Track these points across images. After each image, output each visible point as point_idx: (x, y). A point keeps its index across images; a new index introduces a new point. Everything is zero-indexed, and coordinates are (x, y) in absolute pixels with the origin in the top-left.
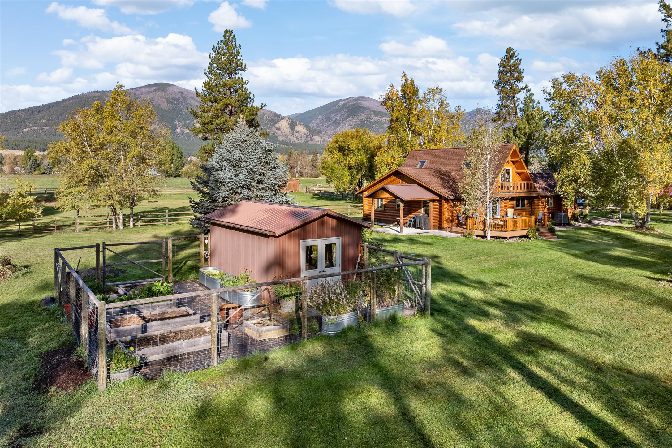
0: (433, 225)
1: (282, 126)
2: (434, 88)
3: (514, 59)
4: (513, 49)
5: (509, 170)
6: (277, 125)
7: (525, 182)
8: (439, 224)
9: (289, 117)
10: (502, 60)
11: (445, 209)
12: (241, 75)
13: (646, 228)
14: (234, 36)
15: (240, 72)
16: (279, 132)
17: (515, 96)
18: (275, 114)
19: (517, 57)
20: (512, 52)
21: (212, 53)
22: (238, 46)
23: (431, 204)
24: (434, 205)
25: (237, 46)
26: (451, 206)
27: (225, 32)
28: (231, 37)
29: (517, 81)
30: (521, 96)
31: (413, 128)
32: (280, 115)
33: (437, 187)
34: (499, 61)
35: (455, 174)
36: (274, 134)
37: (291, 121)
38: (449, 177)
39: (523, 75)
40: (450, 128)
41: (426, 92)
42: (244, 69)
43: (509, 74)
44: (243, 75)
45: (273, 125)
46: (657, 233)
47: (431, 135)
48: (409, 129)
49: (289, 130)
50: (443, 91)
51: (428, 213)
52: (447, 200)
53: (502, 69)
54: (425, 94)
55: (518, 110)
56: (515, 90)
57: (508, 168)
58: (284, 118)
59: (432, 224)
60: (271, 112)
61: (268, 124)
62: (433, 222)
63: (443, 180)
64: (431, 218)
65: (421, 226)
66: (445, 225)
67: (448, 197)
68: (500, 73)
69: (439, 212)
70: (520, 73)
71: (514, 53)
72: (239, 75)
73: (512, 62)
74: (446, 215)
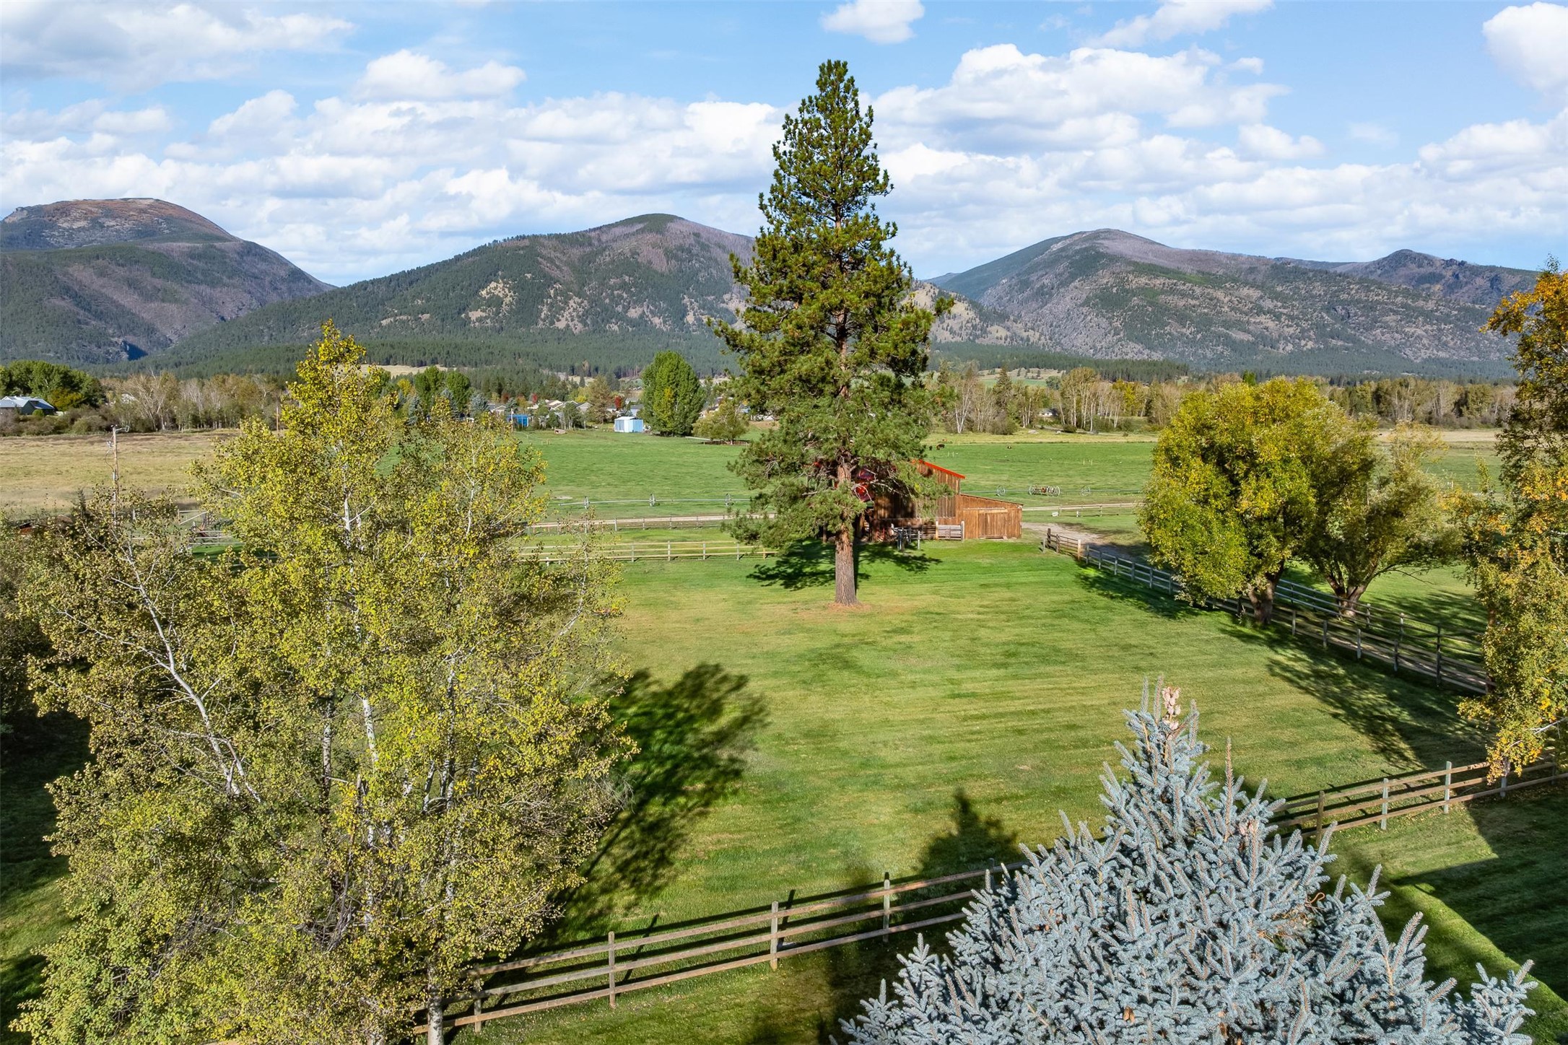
9: (933, 283)
12: (873, 206)
14: (852, 81)
15: (871, 199)
21: (783, 139)
22: (863, 111)
25: (862, 115)
27: (822, 69)
28: (842, 85)
37: (937, 291)
42: (882, 189)
58: (921, 285)
72: (867, 209)
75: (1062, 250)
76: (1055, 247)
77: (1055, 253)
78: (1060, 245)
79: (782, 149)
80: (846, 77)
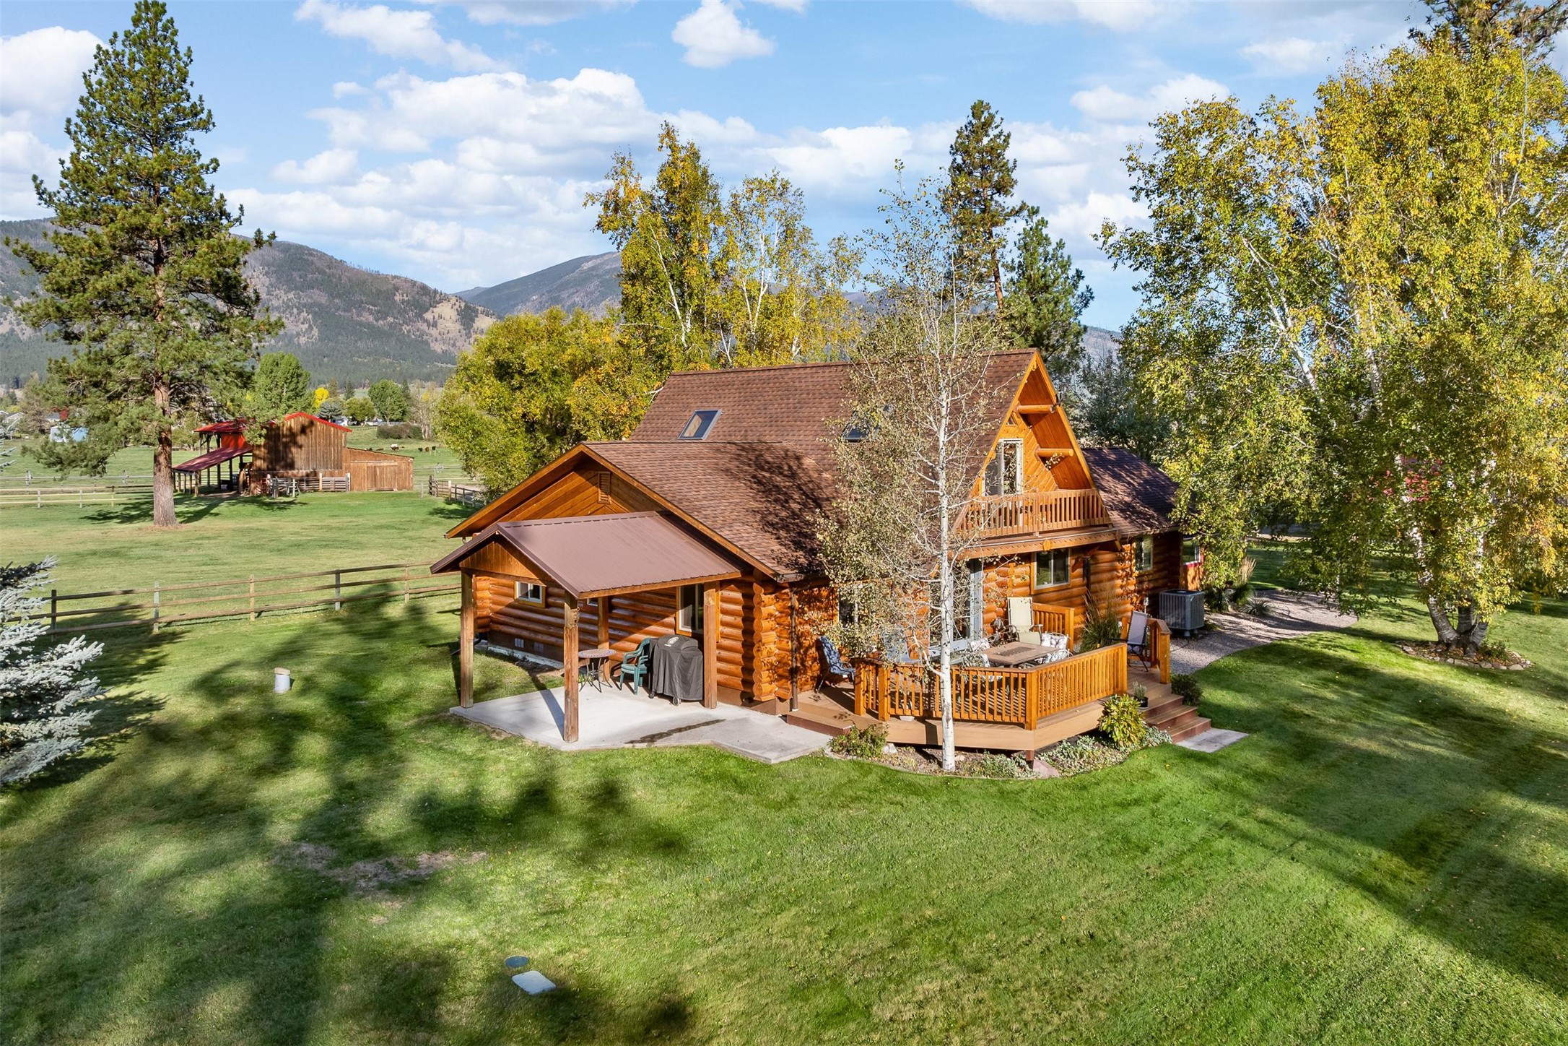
0: (719, 684)
1: (440, 317)
2: (765, 179)
3: (992, 133)
4: (988, 107)
5: (1013, 447)
6: (428, 316)
7: (1072, 493)
8: (744, 682)
9: (459, 297)
10: (960, 133)
11: (765, 624)
12: (192, 141)
13: (1477, 649)
14: (171, 21)
15: (190, 134)
16: (434, 332)
17: (995, 230)
18: (424, 288)
19: (999, 129)
20: (986, 114)
21: (93, 68)
22: (183, 50)
23: (711, 599)
24: (724, 600)
25: (181, 54)
26: (792, 608)
27: (138, 6)
28: (160, 25)
29: (999, 191)
30: (1013, 230)
31: (696, 302)
32: (435, 292)
33: (737, 526)
34: (952, 138)
35: (818, 461)
36: (421, 336)
37: (463, 305)
38: (793, 476)
39: (1014, 175)
40: (814, 305)
41: (741, 189)
42: (206, 126)
43: (977, 174)
44: (200, 143)
45: (420, 315)
46: (1518, 667)
47: (754, 326)
48: (683, 307)
49: (458, 326)
50: (792, 190)
51: (698, 631)
52: (772, 584)
53: (959, 160)
54: (735, 196)
55: (1002, 270)
56: (993, 216)
57: (1012, 439)
58: (445, 298)
59: (713, 678)
60: (414, 283)
61: (405, 311)
62: (719, 671)
63: (767, 492)
64: (712, 652)
65: (672, 689)
66: (767, 687)
67: (777, 575)
68: (957, 169)
69: (744, 632)
70: (1006, 169)
71: (992, 117)
72: (185, 144)
73: (985, 140)
74: (772, 644)
75: (593, 268)
76: (586, 266)
77: (585, 272)
78: (590, 264)
79: (94, 79)
80: (165, 18)
